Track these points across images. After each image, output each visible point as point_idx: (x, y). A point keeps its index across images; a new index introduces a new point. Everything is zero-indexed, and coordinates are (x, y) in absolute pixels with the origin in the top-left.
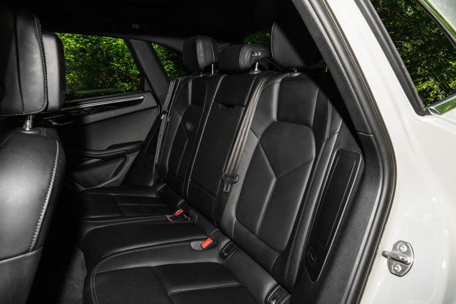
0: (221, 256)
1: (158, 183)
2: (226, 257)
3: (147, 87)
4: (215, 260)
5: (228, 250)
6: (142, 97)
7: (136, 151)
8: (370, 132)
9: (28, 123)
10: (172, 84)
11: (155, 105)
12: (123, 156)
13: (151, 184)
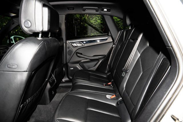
0: (117, 104)
1: (108, 72)
2: (119, 104)
3: (110, 34)
4: (114, 105)
5: (120, 102)
6: (107, 38)
7: (103, 58)
8: (170, 46)
9: (40, 35)
10: (119, 33)
11: (112, 41)
12: (98, 60)
13: (106, 72)
